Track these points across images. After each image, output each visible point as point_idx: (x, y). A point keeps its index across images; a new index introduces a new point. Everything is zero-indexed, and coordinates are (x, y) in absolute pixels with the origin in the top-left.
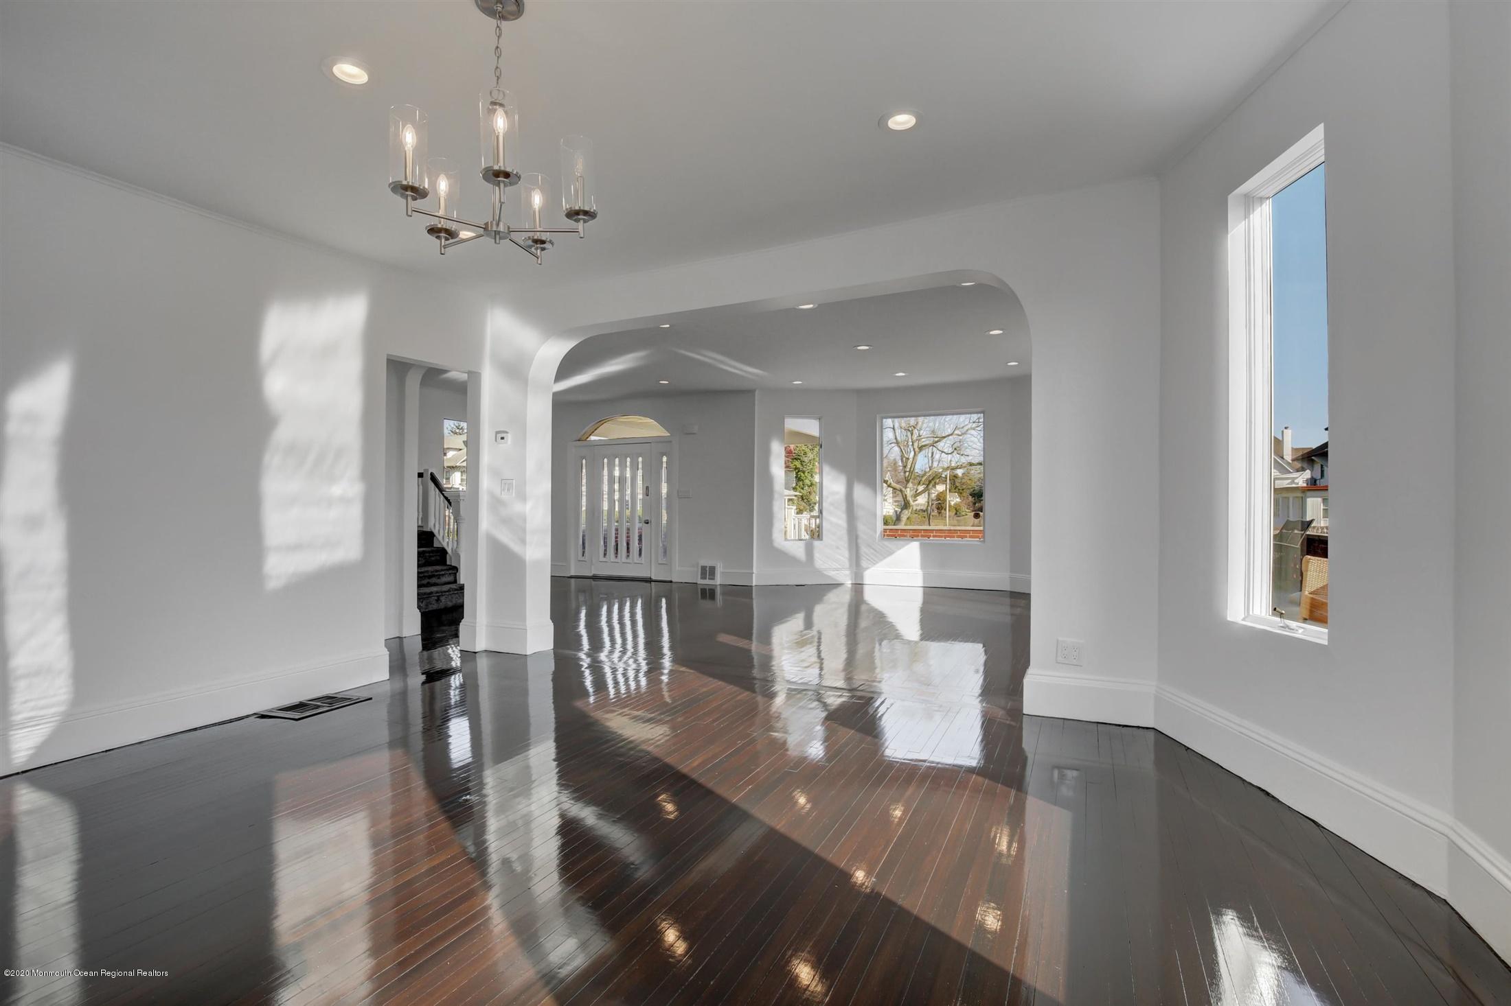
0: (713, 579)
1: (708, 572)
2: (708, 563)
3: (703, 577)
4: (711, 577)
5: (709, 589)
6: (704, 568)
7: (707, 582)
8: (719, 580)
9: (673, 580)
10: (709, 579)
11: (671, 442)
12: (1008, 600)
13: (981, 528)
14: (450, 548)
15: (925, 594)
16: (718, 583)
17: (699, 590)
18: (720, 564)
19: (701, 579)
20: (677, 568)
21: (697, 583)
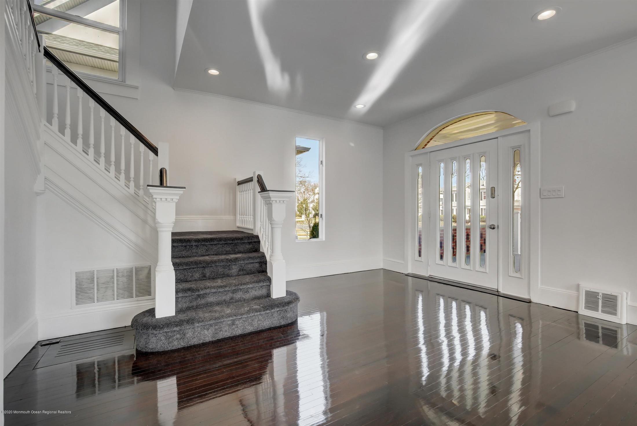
0: (613, 314)
1: (603, 301)
2: (601, 288)
3: (591, 305)
4: (607, 309)
6: (591, 294)
7: (599, 315)
8: (624, 317)
9: (533, 300)
10: (604, 312)
14: (269, 256)
16: (624, 322)
17: (583, 325)
18: (627, 294)
19: (585, 308)
20: (539, 286)
21: (577, 312)
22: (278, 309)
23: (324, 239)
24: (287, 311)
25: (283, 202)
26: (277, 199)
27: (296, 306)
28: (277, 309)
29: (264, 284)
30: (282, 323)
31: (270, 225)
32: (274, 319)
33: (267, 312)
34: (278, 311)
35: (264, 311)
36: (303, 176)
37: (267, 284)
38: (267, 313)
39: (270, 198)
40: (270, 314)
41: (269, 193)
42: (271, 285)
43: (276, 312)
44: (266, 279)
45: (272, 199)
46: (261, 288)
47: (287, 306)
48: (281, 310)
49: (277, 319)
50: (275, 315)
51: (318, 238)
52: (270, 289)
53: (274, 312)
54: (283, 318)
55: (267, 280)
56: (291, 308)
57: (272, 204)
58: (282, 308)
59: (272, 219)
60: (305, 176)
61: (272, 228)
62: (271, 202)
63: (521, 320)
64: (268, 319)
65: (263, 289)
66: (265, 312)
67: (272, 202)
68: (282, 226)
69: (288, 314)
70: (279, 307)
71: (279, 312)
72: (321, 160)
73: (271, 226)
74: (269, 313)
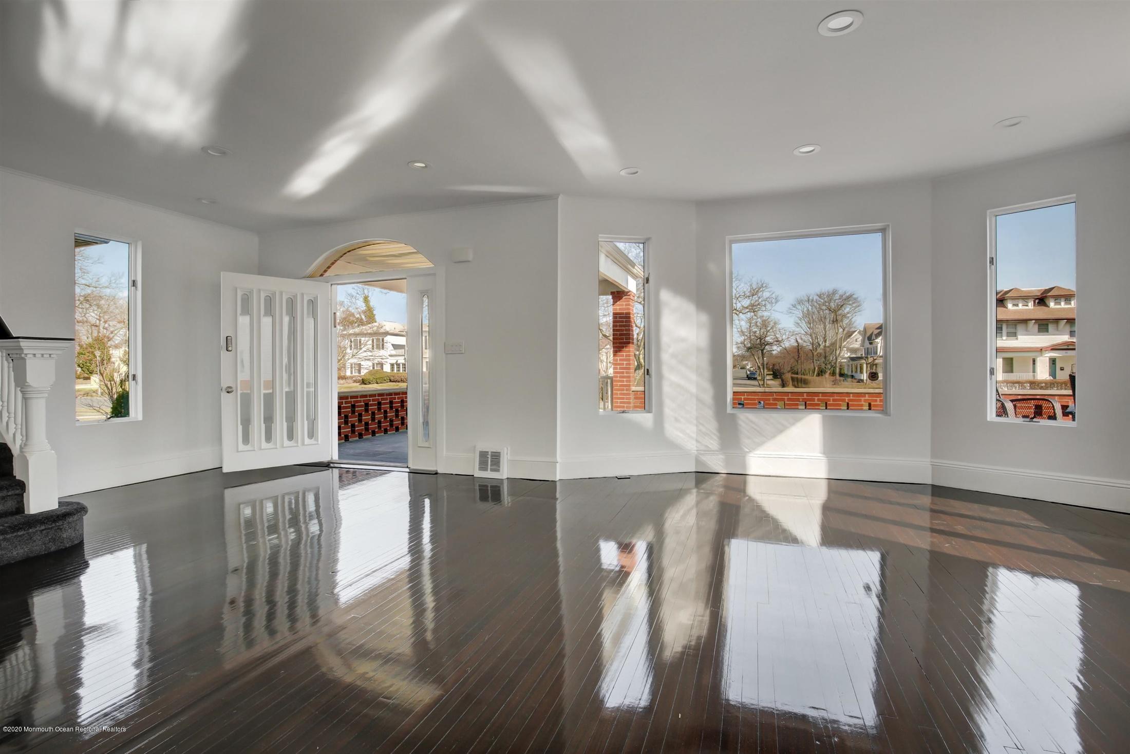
0: (498, 470)
1: (491, 459)
2: (490, 446)
3: (483, 466)
4: (494, 467)
5: (491, 487)
6: (483, 455)
7: (489, 474)
8: (505, 473)
9: (439, 471)
10: (492, 470)
11: (434, 274)
12: (926, 500)
13: (880, 391)
14: (18, 446)
15: (831, 491)
16: (505, 477)
17: (477, 488)
18: (507, 449)
19: (479, 470)
20: (444, 453)
21: (473, 476)
22: (43, 527)
23: (140, 418)
24: (61, 529)
25: (50, 356)
26: (38, 352)
27: (81, 520)
28: (40, 527)
29: (10, 493)
30: (52, 549)
31: (20, 395)
32: (35, 544)
33: (20, 533)
34: (43, 530)
35: (13, 533)
36: (94, 285)
37: (16, 493)
38: (21, 536)
39: (22, 349)
40: (26, 537)
41: (19, 341)
42: (25, 494)
43: (39, 532)
44: (14, 485)
45: (25, 352)
46: (3, 501)
47: (62, 520)
48: (49, 529)
49: (40, 544)
50: (37, 537)
51: (129, 416)
52: (22, 501)
53: (34, 533)
54: (53, 540)
55: (16, 485)
56: (69, 523)
57: (25, 359)
58: (51, 524)
59: (26, 384)
60: (99, 284)
61: (25, 399)
62: (23, 356)
63: (429, 496)
64: (22, 544)
65: (6, 501)
66: (15, 534)
67: (27, 357)
68: (47, 395)
69: (63, 534)
70: (45, 523)
71: (45, 532)
72: (132, 279)
73: (23, 396)
74: (24, 535)
